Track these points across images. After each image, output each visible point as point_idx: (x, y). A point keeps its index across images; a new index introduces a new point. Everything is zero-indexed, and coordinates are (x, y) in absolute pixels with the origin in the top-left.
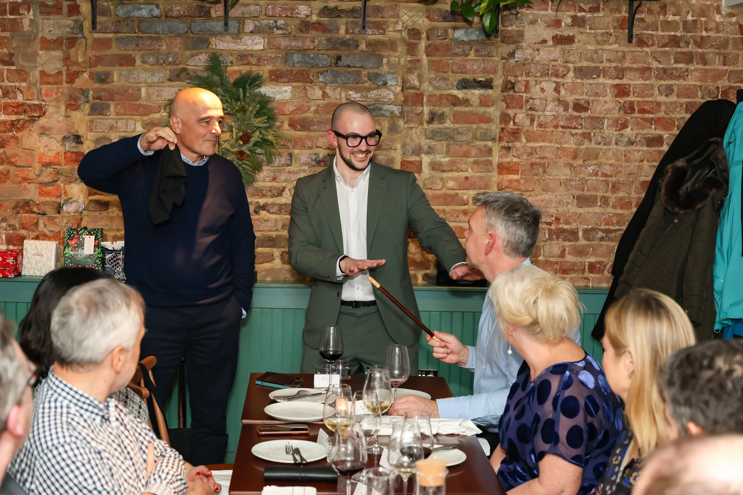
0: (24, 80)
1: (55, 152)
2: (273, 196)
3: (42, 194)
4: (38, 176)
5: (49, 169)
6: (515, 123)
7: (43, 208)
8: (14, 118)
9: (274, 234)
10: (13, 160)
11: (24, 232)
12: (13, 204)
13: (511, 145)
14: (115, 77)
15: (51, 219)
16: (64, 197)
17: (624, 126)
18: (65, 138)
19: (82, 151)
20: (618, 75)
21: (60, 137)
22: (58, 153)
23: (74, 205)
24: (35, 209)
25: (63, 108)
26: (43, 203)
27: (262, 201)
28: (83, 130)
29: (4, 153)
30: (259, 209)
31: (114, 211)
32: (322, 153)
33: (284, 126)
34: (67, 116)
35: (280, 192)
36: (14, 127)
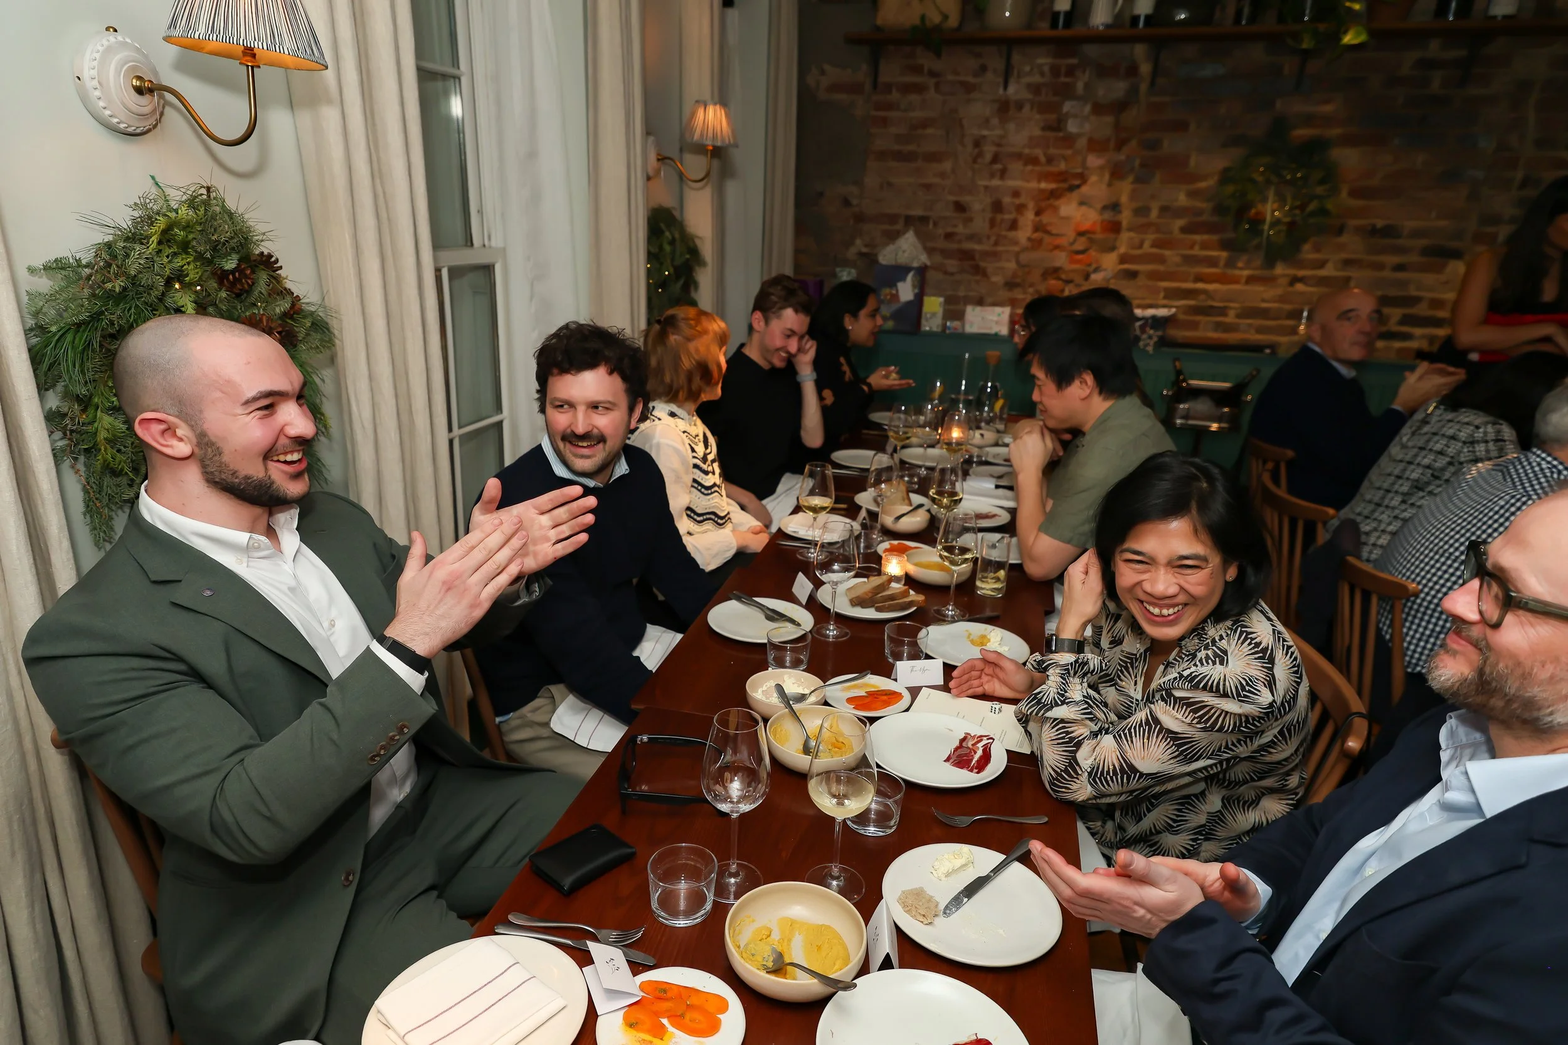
0: (1070, 148)
1: (1092, 221)
2: (1314, 268)
3: (1072, 261)
4: (1072, 244)
5: (1083, 238)
7: (1071, 276)
8: (1053, 186)
10: (1049, 228)
12: (1041, 271)
14: (1166, 143)
15: (1078, 285)
16: (1094, 266)
18: (1105, 208)
19: (1119, 220)
21: (1099, 206)
22: (1095, 223)
23: (1103, 273)
24: (1063, 276)
25: (1107, 177)
26: (1073, 271)
27: (1301, 273)
28: (1124, 199)
29: (1040, 221)
30: (1295, 280)
31: (1141, 281)
32: (1380, 223)
33: (1344, 194)
34: (1110, 185)
35: (1322, 264)
36: (1054, 195)
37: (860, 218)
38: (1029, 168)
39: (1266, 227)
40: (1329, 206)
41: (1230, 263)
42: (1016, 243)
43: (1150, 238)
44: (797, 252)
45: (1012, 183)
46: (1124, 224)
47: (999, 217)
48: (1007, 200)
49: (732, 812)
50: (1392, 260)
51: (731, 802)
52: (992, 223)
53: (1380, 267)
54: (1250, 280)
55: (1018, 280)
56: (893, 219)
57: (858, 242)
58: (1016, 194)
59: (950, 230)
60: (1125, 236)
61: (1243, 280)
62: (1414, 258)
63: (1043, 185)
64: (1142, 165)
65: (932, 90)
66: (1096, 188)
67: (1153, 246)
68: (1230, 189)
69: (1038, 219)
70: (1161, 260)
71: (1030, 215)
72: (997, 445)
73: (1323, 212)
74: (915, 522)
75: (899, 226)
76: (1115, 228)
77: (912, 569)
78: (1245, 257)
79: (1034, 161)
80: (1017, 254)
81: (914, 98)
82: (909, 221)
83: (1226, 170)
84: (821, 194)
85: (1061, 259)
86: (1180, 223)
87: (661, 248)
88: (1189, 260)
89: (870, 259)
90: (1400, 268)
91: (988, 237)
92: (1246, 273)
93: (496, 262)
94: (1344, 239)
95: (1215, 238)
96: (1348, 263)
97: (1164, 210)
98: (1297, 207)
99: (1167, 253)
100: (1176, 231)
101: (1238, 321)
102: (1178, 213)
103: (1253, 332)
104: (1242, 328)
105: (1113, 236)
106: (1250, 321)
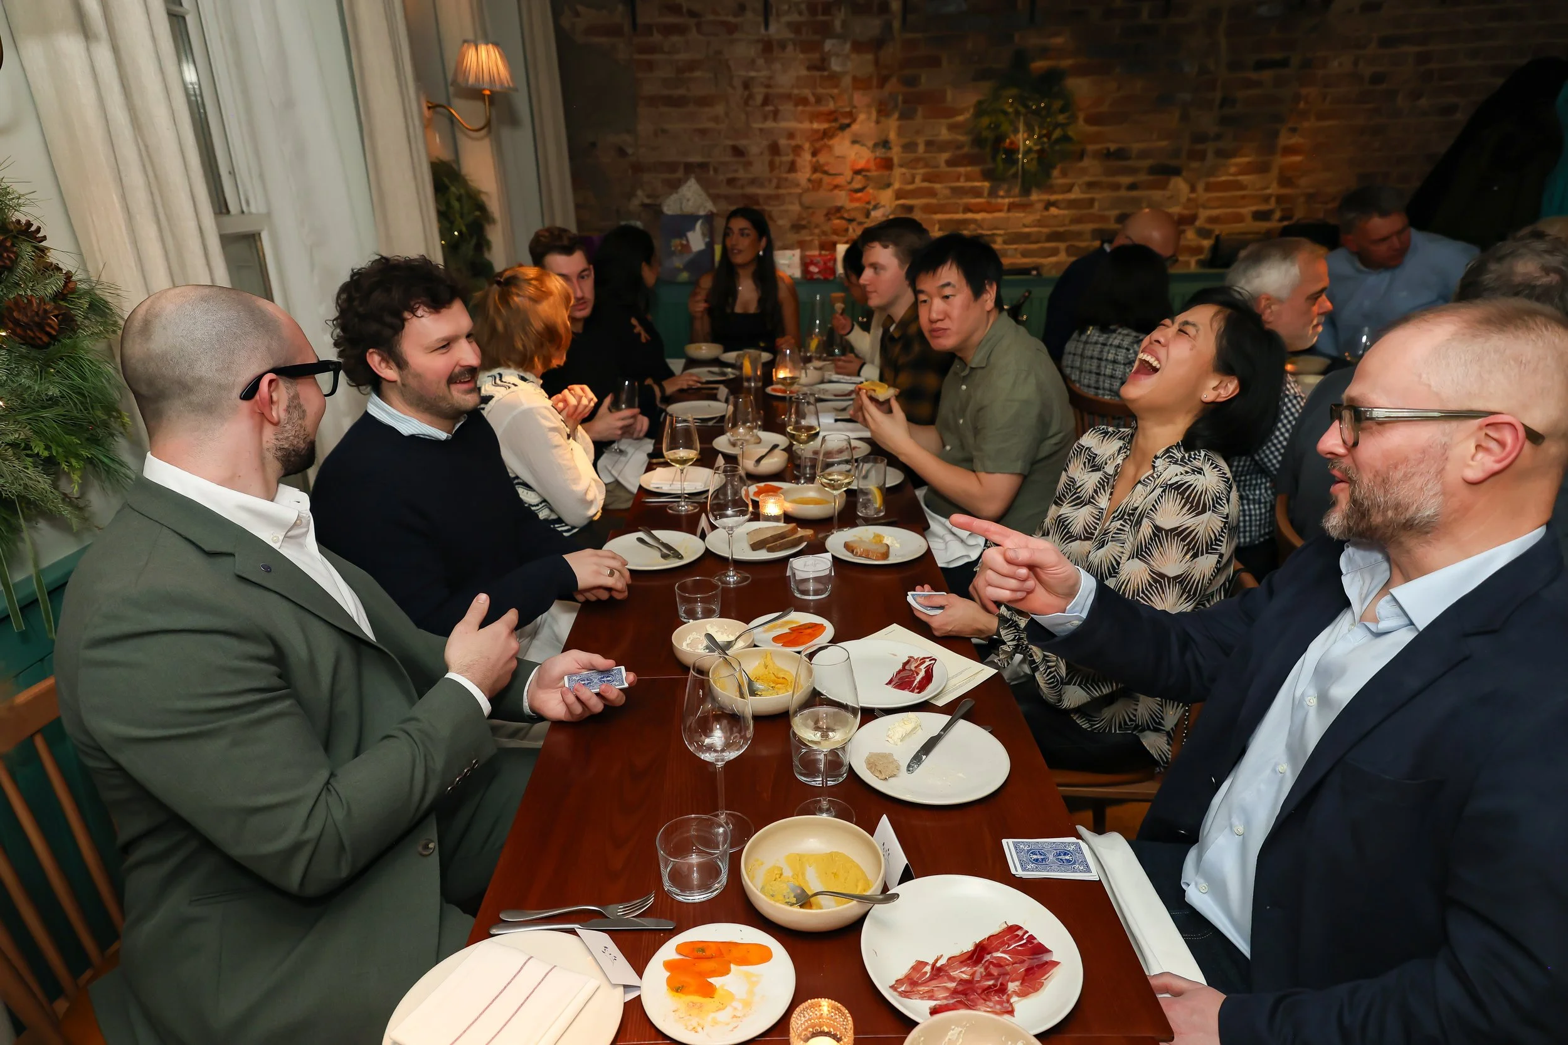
0: (836, 86)
1: (866, 159)
2: (1063, 192)
3: (852, 200)
4: (850, 183)
5: (859, 176)
7: (853, 215)
8: (825, 126)
9: (1061, 229)
10: (826, 168)
11: (835, 238)
12: (825, 212)
14: (923, 79)
15: (860, 224)
16: (873, 203)
18: (876, 145)
19: (891, 156)
21: (871, 144)
22: (869, 161)
23: (882, 209)
24: (846, 215)
25: (874, 114)
26: (856, 209)
27: (1054, 197)
28: (892, 136)
29: (818, 161)
30: (1049, 205)
32: (1113, 147)
33: (1081, 121)
34: (878, 122)
35: (1069, 189)
36: (826, 134)
37: (638, 168)
38: (800, 108)
39: (1020, 156)
40: (1070, 133)
41: (993, 193)
42: (798, 185)
43: (920, 172)
44: (578, 207)
45: (783, 124)
46: (896, 160)
47: (777, 159)
48: (783, 142)
49: (717, 760)
50: (1126, 180)
51: (715, 751)
52: (772, 166)
53: (1116, 187)
54: (1011, 207)
55: (803, 223)
56: (672, 167)
57: (639, 193)
58: (791, 135)
59: (730, 176)
60: (898, 172)
61: (1006, 208)
62: (1143, 177)
63: (816, 126)
64: (905, 102)
65: (694, 30)
66: (865, 124)
67: (924, 180)
68: (985, 121)
69: (814, 160)
70: (932, 193)
71: (807, 156)
72: (822, 382)
73: (1066, 138)
74: (775, 462)
75: (680, 174)
76: (887, 164)
77: (790, 507)
78: (1005, 186)
79: (804, 101)
80: (800, 195)
81: (675, 38)
82: (689, 168)
83: (980, 103)
84: (594, 145)
85: (842, 198)
86: (945, 156)
87: (448, 204)
88: (958, 192)
89: (654, 210)
90: (1132, 187)
91: (770, 181)
92: (1007, 201)
93: (261, 230)
94: (1086, 163)
95: (977, 169)
96: (1091, 185)
97: (929, 144)
98: (1045, 136)
99: (937, 186)
100: (943, 164)
101: (1006, 247)
102: (942, 147)
103: (1019, 256)
104: (1009, 253)
105: (887, 173)
106: (1014, 246)
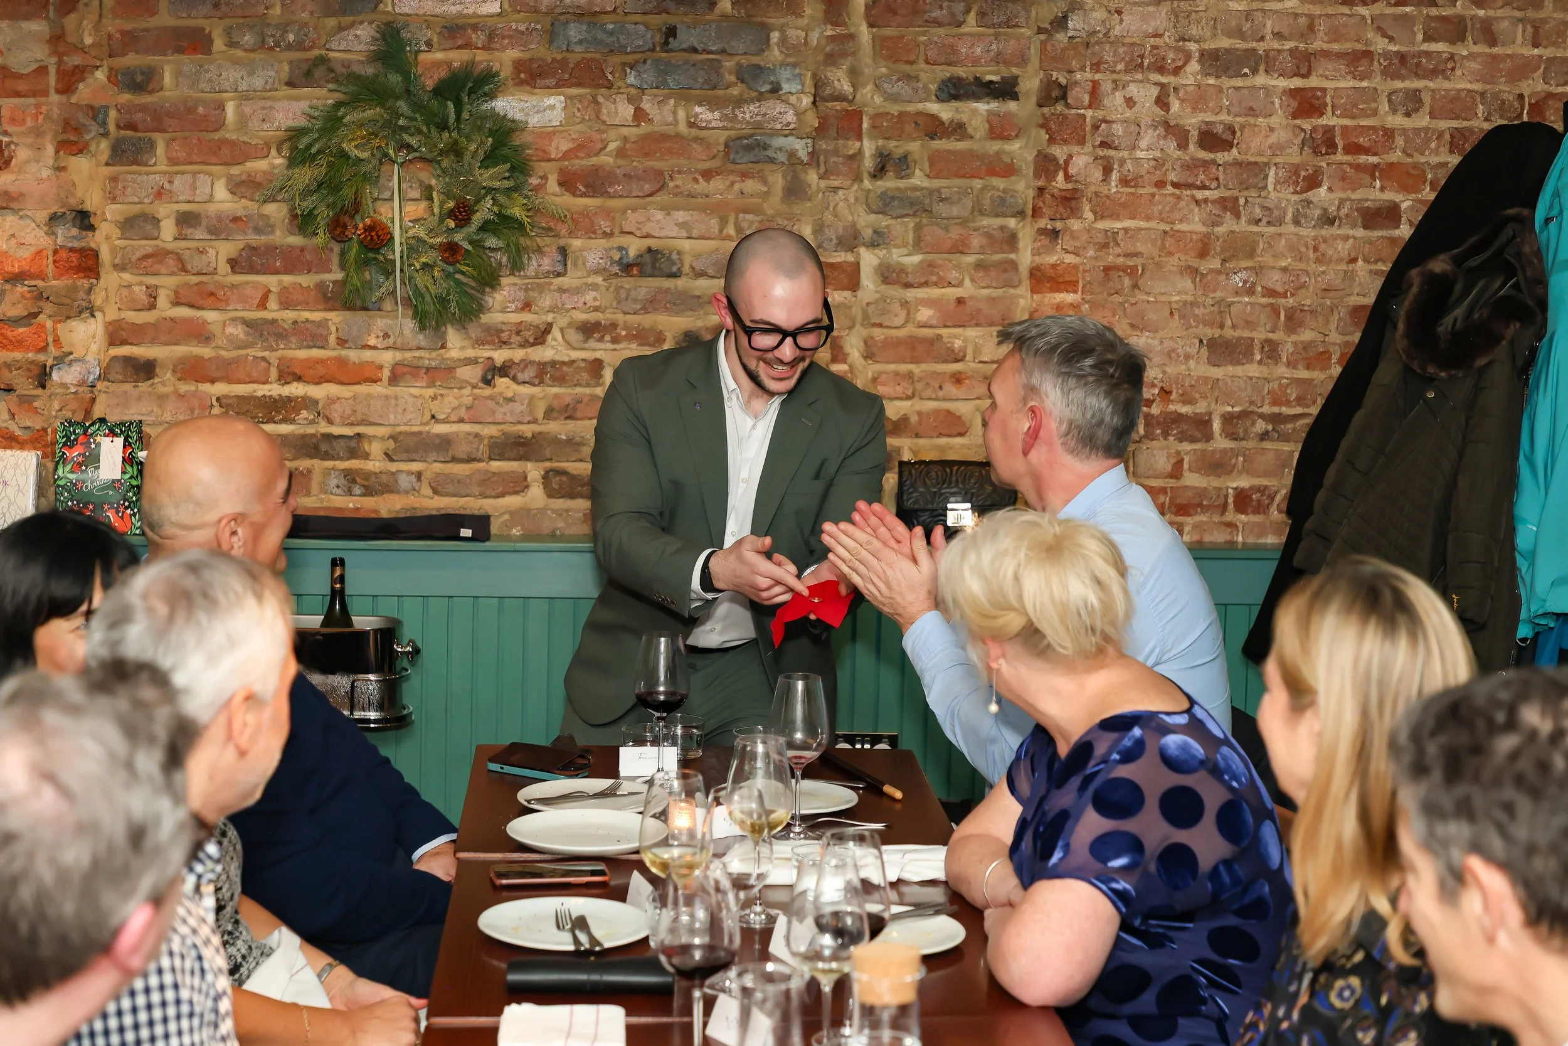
1: (33, 250)
2: (524, 345)
3: (4, 344)
5: (20, 289)
6: (1068, 177)
7: (6, 376)
9: (527, 430)
13: (1059, 225)
14: (167, 79)
15: (26, 401)
16: (53, 351)
17: (1313, 182)
18: (54, 218)
19: (93, 245)
20: (1298, 67)
21: (43, 216)
22: (39, 253)
23: (77, 368)
25: (50, 149)
26: (8, 366)
27: (500, 356)
28: (96, 199)
30: (493, 372)
31: (166, 382)
32: (634, 247)
33: (549, 185)
34: (58, 166)
35: (541, 336)
41: (352, 337)
43: (167, 283)
46: (107, 254)
54: (400, 374)
60: (110, 279)
61: (386, 373)
64: (124, 124)
67: (177, 303)
68: (311, 174)
70: (201, 334)
76: (85, 263)
78: (378, 322)
86: (225, 249)
88: (261, 330)
92: (387, 357)
94: (573, 279)
95: (306, 280)
96: (589, 330)
97: (186, 220)
99: (211, 316)
100: (224, 268)
101: (393, 467)
102: (219, 229)
103: (427, 491)
104: (404, 482)
105: (84, 283)
106: (416, 466)
